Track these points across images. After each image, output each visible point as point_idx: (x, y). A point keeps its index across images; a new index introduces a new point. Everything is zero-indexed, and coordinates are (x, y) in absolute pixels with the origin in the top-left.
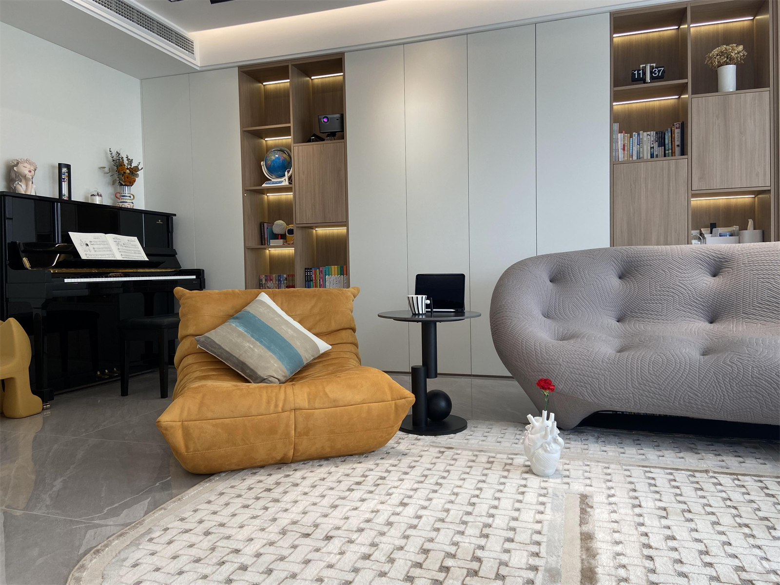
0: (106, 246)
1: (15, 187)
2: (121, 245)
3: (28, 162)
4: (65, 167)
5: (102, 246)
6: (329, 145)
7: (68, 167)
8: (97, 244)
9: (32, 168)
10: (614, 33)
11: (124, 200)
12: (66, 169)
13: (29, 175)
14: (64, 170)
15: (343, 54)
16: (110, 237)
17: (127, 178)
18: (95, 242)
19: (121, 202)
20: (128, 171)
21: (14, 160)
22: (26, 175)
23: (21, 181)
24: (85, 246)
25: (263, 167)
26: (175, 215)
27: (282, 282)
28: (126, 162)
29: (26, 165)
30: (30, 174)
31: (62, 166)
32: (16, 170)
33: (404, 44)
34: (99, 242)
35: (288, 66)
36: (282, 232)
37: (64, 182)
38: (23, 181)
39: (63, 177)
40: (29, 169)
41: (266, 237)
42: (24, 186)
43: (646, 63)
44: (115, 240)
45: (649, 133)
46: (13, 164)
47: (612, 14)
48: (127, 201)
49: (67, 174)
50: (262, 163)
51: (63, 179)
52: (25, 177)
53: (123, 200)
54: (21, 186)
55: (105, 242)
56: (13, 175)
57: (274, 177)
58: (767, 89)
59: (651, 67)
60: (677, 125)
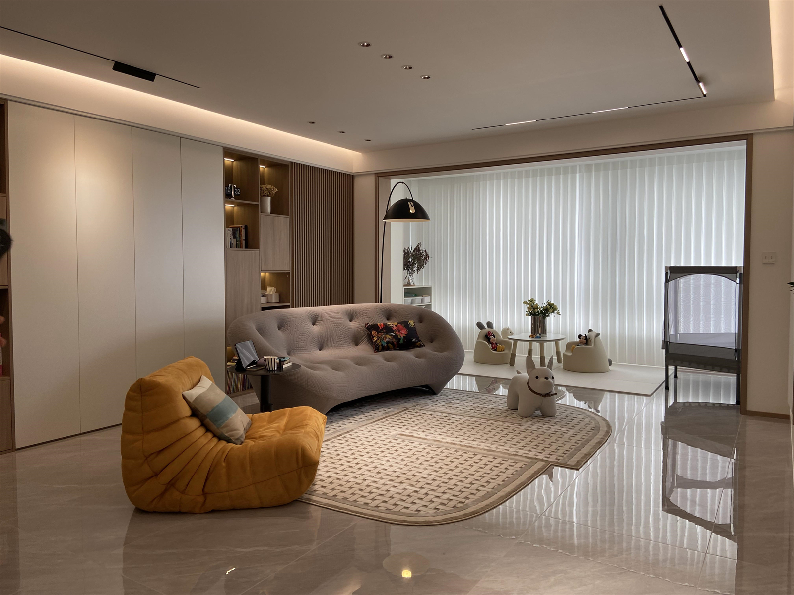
10: (225, 158)
15: (7, 100)
33: (74, 114)
43: (232, 184)
47: (224, 148)
58: (288, 216)
59: (234, 187)
60: (243, 226)
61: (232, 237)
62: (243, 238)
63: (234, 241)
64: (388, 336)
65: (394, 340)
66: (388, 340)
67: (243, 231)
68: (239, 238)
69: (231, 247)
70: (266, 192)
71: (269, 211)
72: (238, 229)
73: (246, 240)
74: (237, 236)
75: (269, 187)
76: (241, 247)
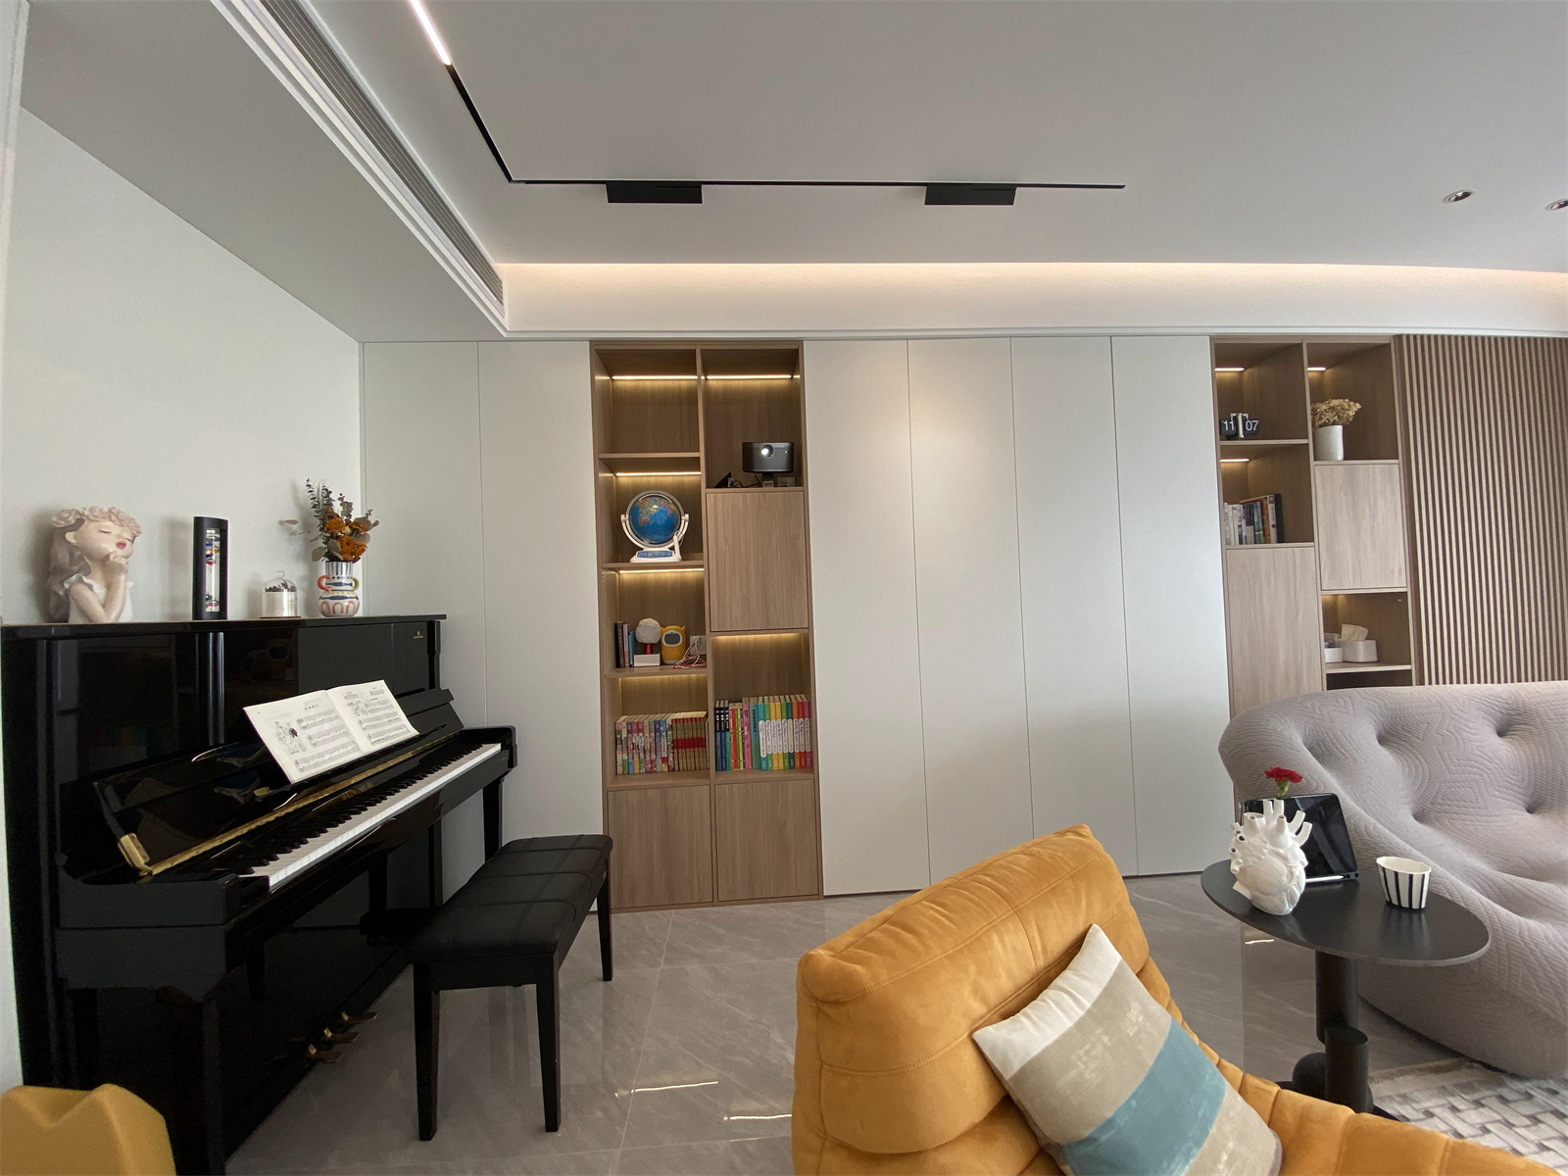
0: (335, 723)
1: (67, 592)
2: (364, 712)
3: (113, 518)
4: (212, 527)
5: (327, 726)
6: (771, 494)
7: (221, 526)
8: (315, 724)
9: (127, 535)
10: (1217, 367)
11: (340, 594)
12: (214, 531)
13: (116, 555)
14: (211, 533)
15: (800, 342)
16: (337, 693)
17: (348, 544)
18: (309, 718)
19: (332, 598)
20: (348, 530)
21: (69, 512)
22: (108, 556)
23: (88, 573)
24: (289, 737)
25: (624, 524)
26: (444, 617)
27: (664, 734)
28: (338, 508)
29: (108, 525)
30: (120, 552)
31: (206, 524)
32: (74, 541)
33: (907, 339)
34: (319, 715)
35: (695, 350)
36: (654, 640)
37: (210, 563)
38: (97, 573)
39: (208, 553)
40: (119, 536)
41: (626, 649)
42: (99, 589)
43: (1237, 412)
44: (351, 701)
45: (1234, 506)
46: (63, 524)
47: (1213, 338)
48: (345, 594)
49: (217, 544)
50: (623, 517)
51: (208, 556)
52: (104, 561)
53: (336, 594)
54: (90, 587)
55: (331, 714)
56: (63, 557)
57: (646, 543)
58: (1396, 461)
59: (1243, 417)
60: (1270, 498)
61: (1244, 523)
62: (1272, 521)
63: (1247, 530)
67: (1271, 508)
68: (1261, 523)
69: (1241, 543)
70: (1329, 415)
71: (1340, 455)
72: (1259, 503)
73: (1279, 526)
74: (1256, 520)
75: (1335, 402)
76: (1268, 541)
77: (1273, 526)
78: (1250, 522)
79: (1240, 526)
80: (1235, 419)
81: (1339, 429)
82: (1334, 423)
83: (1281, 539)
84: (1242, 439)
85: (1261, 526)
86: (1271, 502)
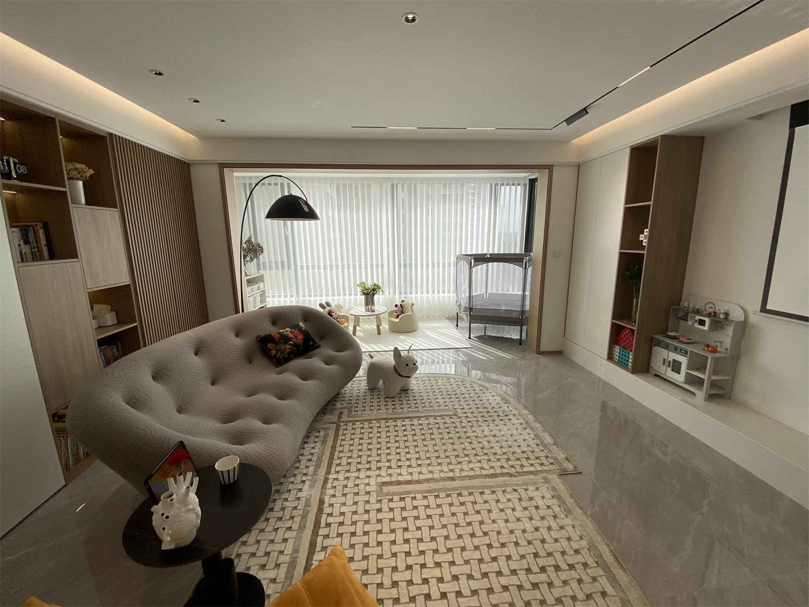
58: (116, 209)
59: (13, 161)
60: (39, 225)
61: (22, 243)
62: (43, 242)
63: (26, 249)
64: (288, 346)
65: (294, 349)
66: (288, 350)
67: (41, 231)
68: (35, 243)
69: (23, 261)
70: (75, 173)
71: (83, 201)
72: (31, 228)
73: (49, 244)
74: (31, 240)
75: (79, 166)
76: (41, 259)
77: (45, 245)
78: (27, 242)
79: (19, 245)
80: (8, 161)
81: (81, 183)
82: (78, 179)
83: (52, 257)
84: (15, 179)
85: (35, 245)
86: (41, 228)
